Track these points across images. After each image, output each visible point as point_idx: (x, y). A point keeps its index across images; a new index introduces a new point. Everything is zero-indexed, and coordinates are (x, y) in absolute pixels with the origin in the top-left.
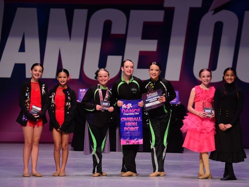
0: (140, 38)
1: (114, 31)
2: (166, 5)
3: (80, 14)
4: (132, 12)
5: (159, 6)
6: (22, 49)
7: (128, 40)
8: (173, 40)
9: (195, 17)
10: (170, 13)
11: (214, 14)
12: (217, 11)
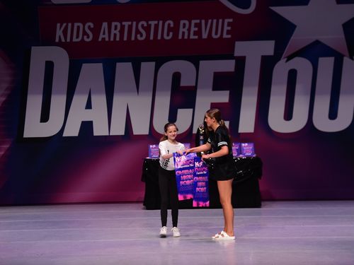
0: (211, 89)
1: (183, 83)
2: (236, 54)
3: (147, 68)
4: (202, 63)
5: (229, 55)
6: (89, 106)
7: (199, 92)
8: (245, 90)
9: (267, 65)
10: (241, 62)
11: (287, 61)
12: (289, 58)
